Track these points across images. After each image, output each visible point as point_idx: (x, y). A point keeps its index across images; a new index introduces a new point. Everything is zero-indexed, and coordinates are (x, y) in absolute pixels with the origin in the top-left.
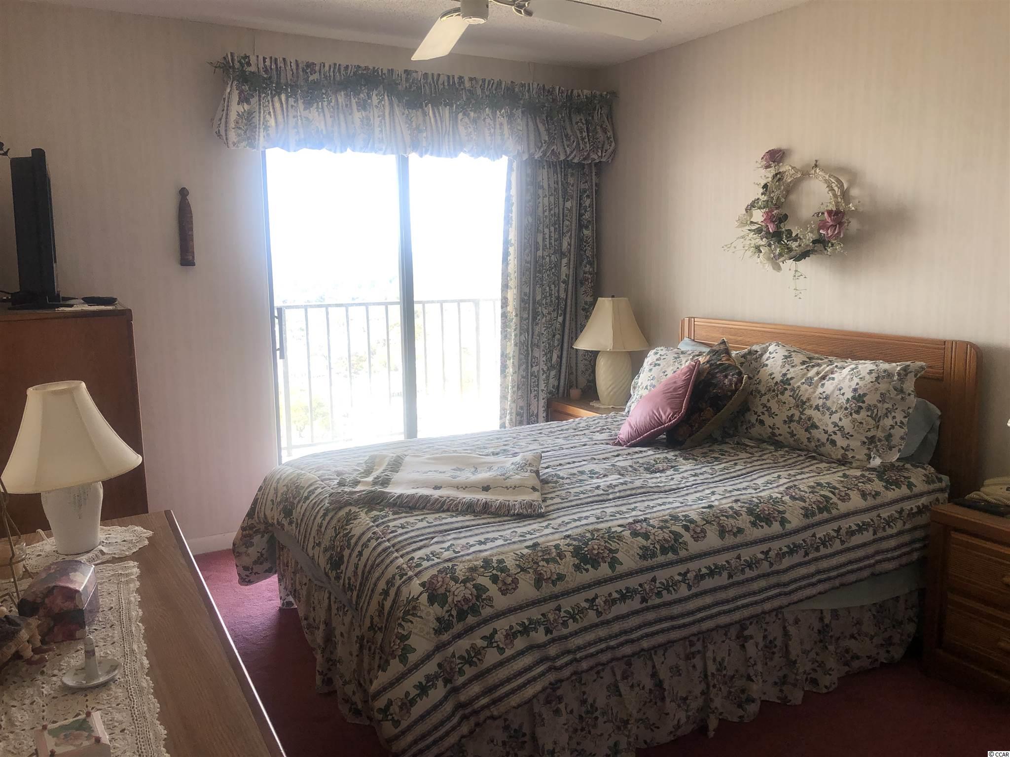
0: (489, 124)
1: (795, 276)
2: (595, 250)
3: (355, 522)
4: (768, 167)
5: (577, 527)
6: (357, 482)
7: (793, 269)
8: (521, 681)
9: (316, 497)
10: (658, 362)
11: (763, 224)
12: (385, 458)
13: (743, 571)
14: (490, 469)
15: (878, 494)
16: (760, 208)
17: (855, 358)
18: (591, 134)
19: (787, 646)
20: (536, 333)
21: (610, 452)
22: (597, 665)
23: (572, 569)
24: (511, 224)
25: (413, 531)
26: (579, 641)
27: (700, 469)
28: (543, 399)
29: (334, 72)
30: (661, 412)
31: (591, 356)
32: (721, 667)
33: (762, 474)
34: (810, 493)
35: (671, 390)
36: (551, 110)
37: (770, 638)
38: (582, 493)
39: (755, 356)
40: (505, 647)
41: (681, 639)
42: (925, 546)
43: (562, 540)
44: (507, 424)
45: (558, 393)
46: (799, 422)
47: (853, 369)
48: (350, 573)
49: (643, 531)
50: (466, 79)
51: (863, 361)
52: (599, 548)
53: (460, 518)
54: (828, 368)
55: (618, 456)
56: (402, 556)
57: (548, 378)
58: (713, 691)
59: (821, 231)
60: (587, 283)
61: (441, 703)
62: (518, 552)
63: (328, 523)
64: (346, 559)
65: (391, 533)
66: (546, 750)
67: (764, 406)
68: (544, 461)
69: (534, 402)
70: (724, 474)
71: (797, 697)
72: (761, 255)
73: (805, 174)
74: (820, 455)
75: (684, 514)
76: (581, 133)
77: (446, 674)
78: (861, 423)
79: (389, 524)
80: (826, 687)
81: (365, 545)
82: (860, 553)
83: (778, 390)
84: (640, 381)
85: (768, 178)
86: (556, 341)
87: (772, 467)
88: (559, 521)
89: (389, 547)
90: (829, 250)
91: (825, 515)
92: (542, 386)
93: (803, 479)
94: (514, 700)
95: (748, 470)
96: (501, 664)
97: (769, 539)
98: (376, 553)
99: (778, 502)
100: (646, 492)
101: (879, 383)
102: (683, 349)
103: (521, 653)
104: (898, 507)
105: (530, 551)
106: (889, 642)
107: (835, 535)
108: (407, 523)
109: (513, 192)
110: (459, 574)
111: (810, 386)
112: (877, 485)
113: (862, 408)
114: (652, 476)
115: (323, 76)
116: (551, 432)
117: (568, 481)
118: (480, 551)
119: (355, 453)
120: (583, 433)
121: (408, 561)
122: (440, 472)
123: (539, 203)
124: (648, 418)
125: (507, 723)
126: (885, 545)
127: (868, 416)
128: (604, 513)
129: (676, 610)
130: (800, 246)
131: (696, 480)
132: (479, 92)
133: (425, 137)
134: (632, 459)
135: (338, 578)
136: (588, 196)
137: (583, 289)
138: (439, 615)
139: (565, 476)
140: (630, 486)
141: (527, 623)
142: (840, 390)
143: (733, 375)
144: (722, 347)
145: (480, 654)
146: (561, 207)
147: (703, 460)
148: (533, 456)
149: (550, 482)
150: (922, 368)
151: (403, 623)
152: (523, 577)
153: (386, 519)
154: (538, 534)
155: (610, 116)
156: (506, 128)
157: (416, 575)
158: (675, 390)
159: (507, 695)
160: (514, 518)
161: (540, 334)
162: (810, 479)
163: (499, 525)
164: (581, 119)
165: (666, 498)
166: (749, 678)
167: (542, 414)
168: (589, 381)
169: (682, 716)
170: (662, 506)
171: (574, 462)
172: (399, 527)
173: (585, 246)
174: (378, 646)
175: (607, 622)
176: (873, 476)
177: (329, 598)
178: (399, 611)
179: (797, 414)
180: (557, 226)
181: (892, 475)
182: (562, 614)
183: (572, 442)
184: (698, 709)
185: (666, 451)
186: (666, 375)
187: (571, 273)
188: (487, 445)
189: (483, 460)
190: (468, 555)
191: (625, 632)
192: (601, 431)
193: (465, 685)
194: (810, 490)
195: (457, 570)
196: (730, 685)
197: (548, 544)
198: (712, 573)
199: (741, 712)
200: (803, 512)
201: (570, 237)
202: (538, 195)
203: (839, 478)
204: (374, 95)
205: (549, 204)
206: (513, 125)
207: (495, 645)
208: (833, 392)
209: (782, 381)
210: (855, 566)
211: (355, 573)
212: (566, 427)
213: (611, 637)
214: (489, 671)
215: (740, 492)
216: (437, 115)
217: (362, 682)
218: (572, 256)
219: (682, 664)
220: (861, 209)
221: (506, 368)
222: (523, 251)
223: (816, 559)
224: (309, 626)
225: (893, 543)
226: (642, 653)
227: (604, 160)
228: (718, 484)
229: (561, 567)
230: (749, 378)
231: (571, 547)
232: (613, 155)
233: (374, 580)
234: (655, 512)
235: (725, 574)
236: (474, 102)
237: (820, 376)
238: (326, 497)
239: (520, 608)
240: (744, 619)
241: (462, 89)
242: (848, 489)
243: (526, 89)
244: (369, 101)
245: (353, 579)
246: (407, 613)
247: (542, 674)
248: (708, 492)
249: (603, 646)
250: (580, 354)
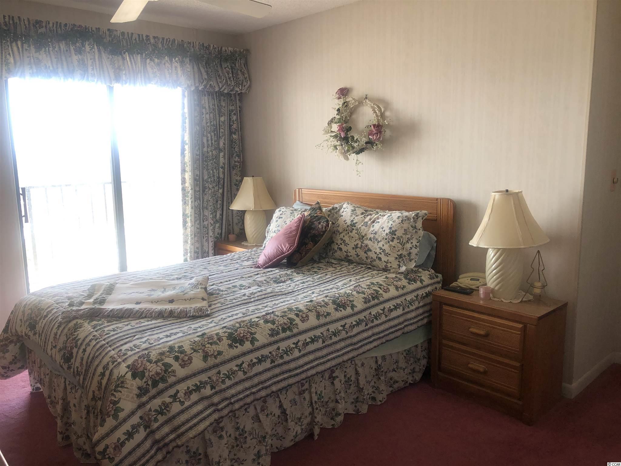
0: (168, 67)
1: (356, 163)
2: (241, 147)
3: (80, 330)
4: (339, 98)
5: (230, 321)
6: (81, 303)
7: (356, 159)
8: (195, 421)
9: (52, 315)
10: (281, 216)
11: (338, 132)
12: (102, 286)
13: (331, 338)
14: (174, 288)
15: (404, 287)
16: (336, 123)
17: (390, 210)
18: (234, 75)
19: (358, 380)
20: (205, 200)
21: (253, 273)
22: (245, 405)
23: (227, 347)
24: (186, 131)
25: (121, 332)
26: (233, 391)
27: (306, 279)
28: (212, 242)
29: (56, 27)
30: (283, 246)
31: (241, 214)
32: (320, 397)
33: (341, 279)
34: (367, 289)
35: (288, 232)
36: (208, 59)
37: (348, 376)
38: (235, 299)
39: (336, 211)
40: (184, 401)
41: (295, 383)
42: (431, 315)
43: (221, 330)
44: (188, 259)
45: (221, 237)
46: (361, 248)
47: (389, 216)
48: (77, 364)
49: (272, 319)
50: (151, 37)
51: (394, 211)
52: (244, 333)
53: (153, 322)
54: (376, 216)
55: (257, 274)
56: (113, 350)
57: (214, 228)
58: (316, 412)
59: (370, 137)
60: (237, 168)
61: (143, 442)
62: (192, 340)
63: (62, 332)
64: (74, 355)
65: (106, 335)
66: (214, 462)
67: (342, 239)
68: (211, 281)
69: (206, 244)
70: (319, 281)
71: (364, 409)
72: (337, 151)
73: (360, 103)
74: (373, 266)
75: (296, 307)
76: (228, 74)
77: (146, 423)
78: (394, 247)
79: (104, 329)
80: (380, 401)
81: (88, 345)
82: (396, 322)
83: (349, 230)
84: (271, 228)
85: (340, 105)
86: (218, 205)
87: (347, 275)
88: (219, 318)
89: (105, 344)
90: (374, 148)
91: (376, 301)
92: (211, 234)
93: (364, 281)
94: (191, 434)
95: (333, 278)
96: (182, 412)
97: (345, 318)
98: (95, 349)
99: (350, 295)
100: (274, 295)
101: (403, 224)
102: (296, 208)
103: (196, 403)
104: (415, 294)
105: (200, 339)
106: (413, 371)
107: (382, 312)
108: (117, 328)
109: (186, 110)
110: (152, 358)
111: (366, 227)
112: (404, 282)
113: (395, 238)
114: (278, 285)
115: (48, 30)
116: (216, 262)
117: (226, 292)
118: (167, 342)
119: (82, 284)
120: (236, 261)
121: (118, 352)
122: (140, 293)
123: (203, 118)
124: (275, 251)
125: (188, 449)
126: (409, 316)
127: (398, 243)
128: (248, 311)
129: (292, 365)
130: (359, 145)
131: (303, 286)
132: (160, 46)
133: (124, 74)
134: (266, 276)
135: (69, 368)
136: (234, 114)
137: (234, 172)
138: (140, 385)
139: (224, 290)
140: (264, 292)
141: (199, 384)
142: (382, 228)
143: (324, 222)
144: (317, 206)
145: (168, 407)
146: (218, 120)
147: (308, 273)
148: (203, 278)
149: (214, 294)
150: (426, 214)
151: (115, 393)
152: (195, 355)
153: (103, 326)
154: (205, 328)
155: (246, 64)
156: (179, 69)
157: (123, 361)
158: (291, 232)
159: (187, 431)
160: (190, 318)
161: (208, 201)
162: (368, 281)
163: (180, 324)
164: (228, 66)
165: (286, 298)
166: (337, 401)
167: (211, 252)
168: (241, 229)
169: (298, 429)
170: (283, 303)
171: (230, 280)
172: (111, 331)
173: (234, 145)
174: (99, 410)
175: (251, 378)
176: (402, 277)
177: (65, 382)
178: (112, 385)
179: (360, 243)
180: (215, 132)
181: (412, 275)
182: (222, 376)
183: (229, 268)
184: (308, 424)
185: (286, 270)
186: (286, 224)
187: (226, 162)
188: (173, 273)
189: (169, 283)
190: (159, 345)
191: (262, 383)
192: (247, 260)
193: (158, 428)
194: (368, 287)
195: (151, 355)
196: (326, 407)
197: (212, 333)
198: (313, 341)
199: (333, 422)
200: (363, 300)
201: (225, 140)
202: (203, 112)
203: (383, 279)
204: (87, 45)
205: (210, 118)
206: (184, 68)
207: (178, 400)
208: (379, 230)
209: (351, 225)
210: (393, 329)
211: (81, 364)
212: (226, 259)
213: (252, 387)
214: (174, 417)
215: (328, 291)
216: (132, 60)
217: (89, 435)
218: (226, 151)
219: (297, 397)
220: (391, 123)
221: (187, 223)
222: (194, 148)
223: (372, 327)
224: (52, 402)
225: (413, 314)
226: (272, 395)
227: (243, 91)
228: (316, 287)
229: (220, 346)
230: (333, 223)
231: (226, 334)
232: (249, 89)
233: (94, 367)
234: (279, 307)
235: (320, 341)
236: (157, 52)
237: (371, 221)
238: (59, 315)
239: (194, 375)
240: (333, 367)
241: (149, 43)
242: (388, 285)
243: (192, 45)
244: (83, 48)
245: (80, 368)
246: (117, 386)
247: (210, 415)
248: (310, 292)
249: (248, 392)
250: (234, 213)
